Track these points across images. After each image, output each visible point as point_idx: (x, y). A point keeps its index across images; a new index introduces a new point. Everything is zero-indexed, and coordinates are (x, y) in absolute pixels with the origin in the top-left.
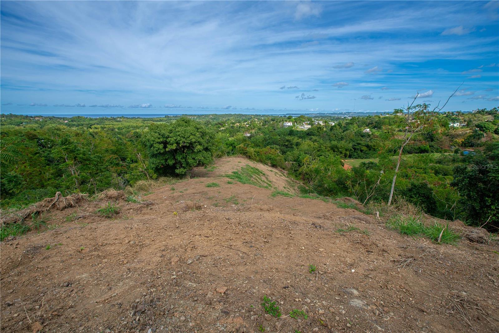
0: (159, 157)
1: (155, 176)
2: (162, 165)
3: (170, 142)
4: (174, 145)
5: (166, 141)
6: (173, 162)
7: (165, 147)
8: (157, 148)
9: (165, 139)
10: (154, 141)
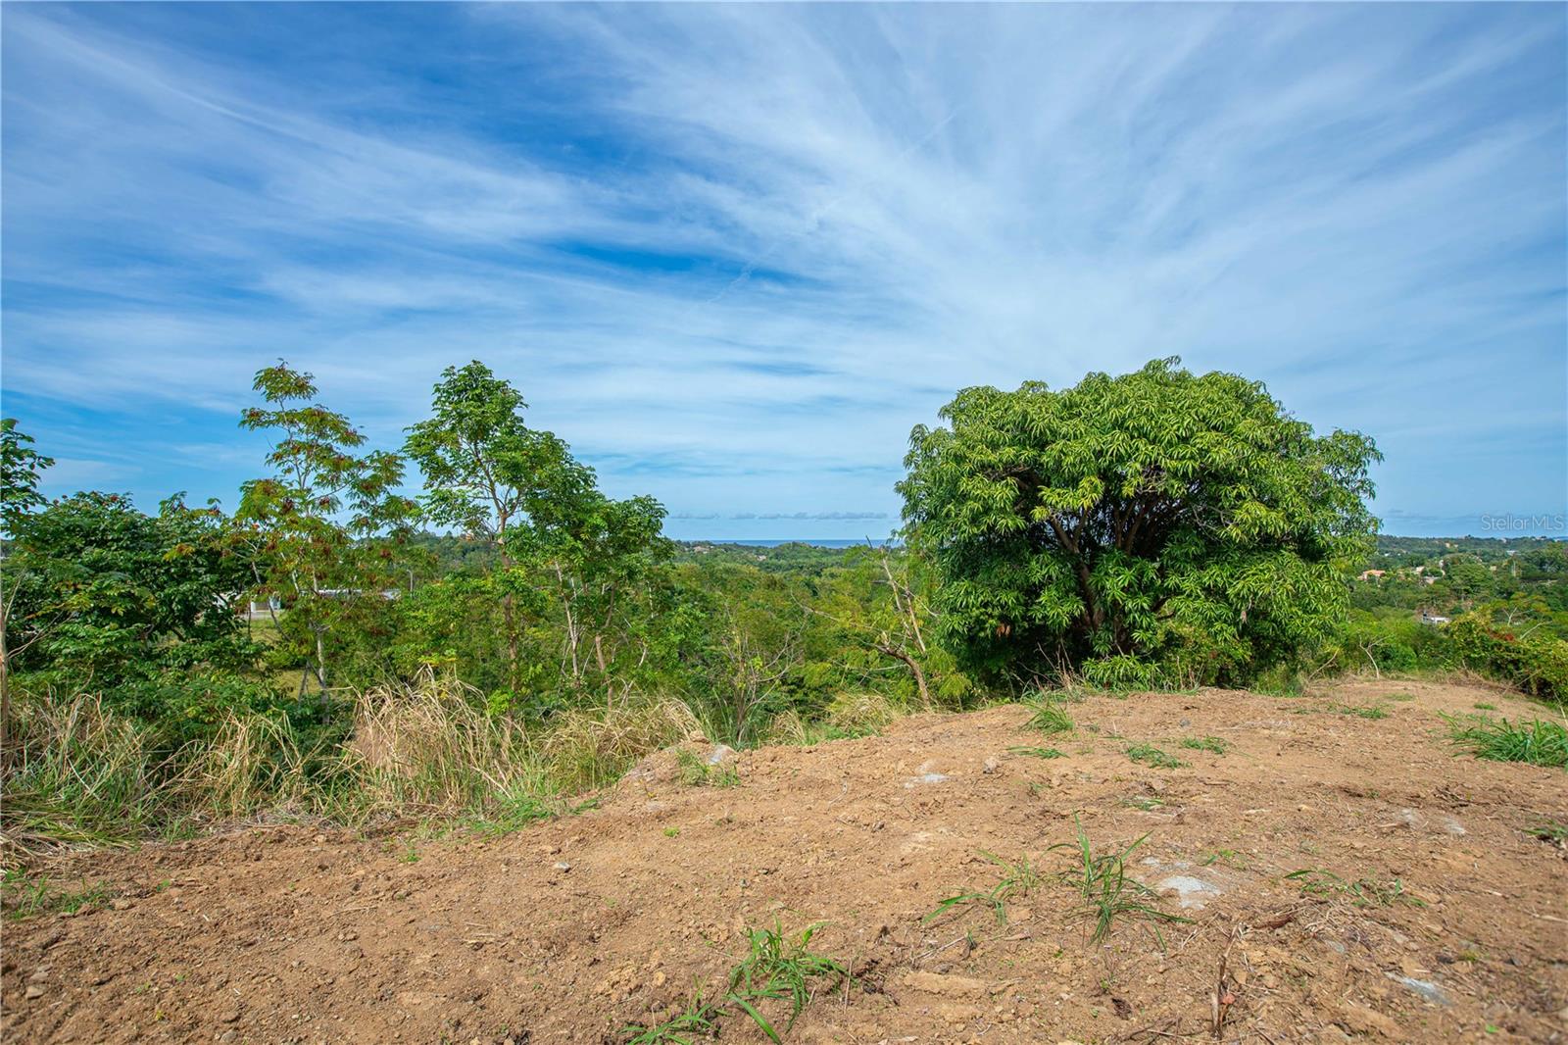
0: (989, 569)
1: (958, 683)
2: (1003, 619)
3: (1059, 462)
4: (1084, 483)
5: (1036, 463)
6: (1075, 607)
7: (1028, 498)
8: (976, 499)
9: (1028, 453)
10: (959, 459)
